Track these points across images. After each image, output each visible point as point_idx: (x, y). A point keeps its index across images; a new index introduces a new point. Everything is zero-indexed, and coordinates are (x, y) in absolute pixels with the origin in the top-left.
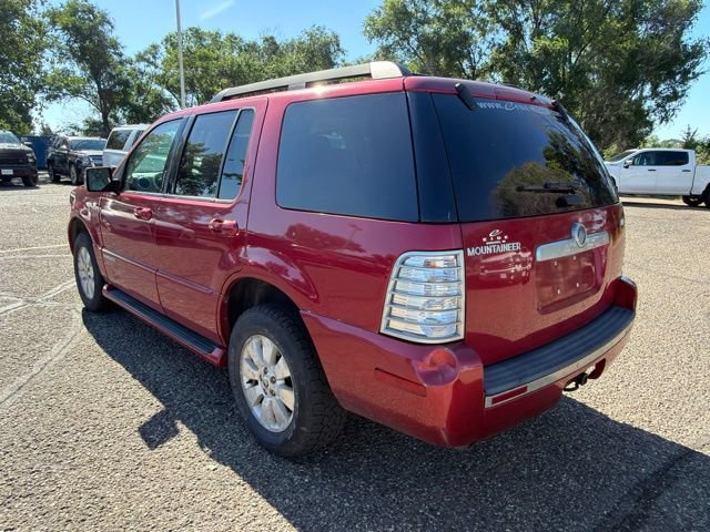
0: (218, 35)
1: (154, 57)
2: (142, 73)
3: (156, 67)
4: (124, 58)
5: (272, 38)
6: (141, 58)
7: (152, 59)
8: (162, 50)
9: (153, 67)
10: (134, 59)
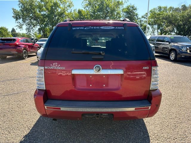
0: (166, 7)
1: (146, 16)
2: (142, 21)
3: (146, 19)
4: (138, 18)
5: (184, 5)
6: (143, 17)
7: (146, 17)
8: (149, 14)
9: (145, 19)
10: (141, 17)
